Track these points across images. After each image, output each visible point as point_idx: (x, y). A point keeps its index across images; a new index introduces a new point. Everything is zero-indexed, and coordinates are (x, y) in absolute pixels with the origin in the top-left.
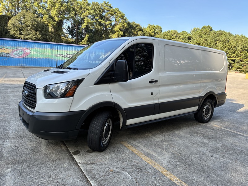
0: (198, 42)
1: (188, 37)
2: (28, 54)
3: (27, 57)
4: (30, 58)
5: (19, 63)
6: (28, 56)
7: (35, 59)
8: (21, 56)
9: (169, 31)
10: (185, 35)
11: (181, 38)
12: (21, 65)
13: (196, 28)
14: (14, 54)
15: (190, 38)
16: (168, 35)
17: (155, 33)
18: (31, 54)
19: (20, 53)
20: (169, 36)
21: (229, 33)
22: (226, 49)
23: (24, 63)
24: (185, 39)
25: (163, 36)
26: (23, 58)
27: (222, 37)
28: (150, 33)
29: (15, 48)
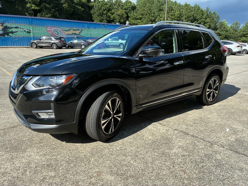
0: (142, 13)
10: (129, 4)
11: (124, 8)
15: (134, 9)
24: (128, 9)
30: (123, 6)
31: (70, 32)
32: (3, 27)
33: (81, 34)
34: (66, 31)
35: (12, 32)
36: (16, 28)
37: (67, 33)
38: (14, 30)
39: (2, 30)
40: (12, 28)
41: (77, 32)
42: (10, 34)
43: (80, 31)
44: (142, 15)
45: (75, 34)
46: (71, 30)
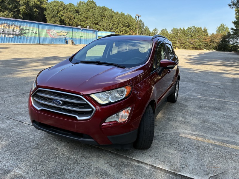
0: (86, 16)
1: (76, 10)
9: (55, 1)
10: (72, 7)
11: (69, 10)
13: (82, 1)
15: (77, 12)
16: (55, 6)
17: (41, 2)
20: (57, 7)
21: (111, 10)
22: (111, 24)
24: (73, 12)
25: (50, 6)
27: (107, 14)
28: (34, 2)
30: (68, 9)
31: (61, 34)
32: (20, 29)
33: (67, 35)
34: (58, 33)
35: (26, 33)
36: (28, 30)
37: (59, 34)
38: (27, 31)
39: (20, 31)
40: (25, 30)
41: (65, 34)
42: (25, 35)
43: (66, 33)
44: (86, 18)
45: (64, 35)
46: (62, 32)
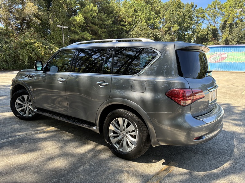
2: (224, 59)
3: (222, 62)
4: (225, 63)
5: (215, 68)
6: (224, 61)
7: (231, 63)
8: (217, 61)
12: (216, 69)
14: (211, 60)
18: (227, 58)
19: (217, 59)
23: (219, 68)
26: (219, 63)
29: (214, 53)
